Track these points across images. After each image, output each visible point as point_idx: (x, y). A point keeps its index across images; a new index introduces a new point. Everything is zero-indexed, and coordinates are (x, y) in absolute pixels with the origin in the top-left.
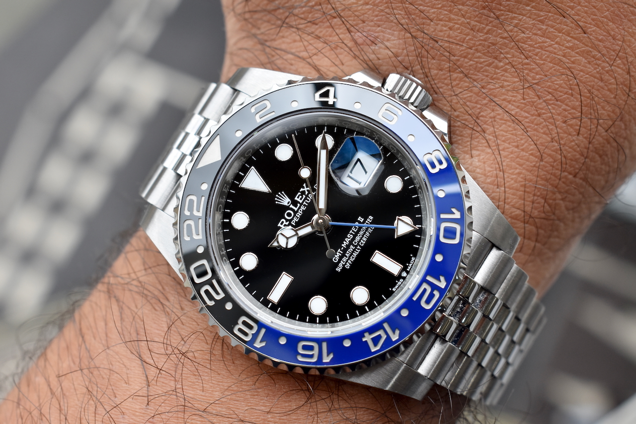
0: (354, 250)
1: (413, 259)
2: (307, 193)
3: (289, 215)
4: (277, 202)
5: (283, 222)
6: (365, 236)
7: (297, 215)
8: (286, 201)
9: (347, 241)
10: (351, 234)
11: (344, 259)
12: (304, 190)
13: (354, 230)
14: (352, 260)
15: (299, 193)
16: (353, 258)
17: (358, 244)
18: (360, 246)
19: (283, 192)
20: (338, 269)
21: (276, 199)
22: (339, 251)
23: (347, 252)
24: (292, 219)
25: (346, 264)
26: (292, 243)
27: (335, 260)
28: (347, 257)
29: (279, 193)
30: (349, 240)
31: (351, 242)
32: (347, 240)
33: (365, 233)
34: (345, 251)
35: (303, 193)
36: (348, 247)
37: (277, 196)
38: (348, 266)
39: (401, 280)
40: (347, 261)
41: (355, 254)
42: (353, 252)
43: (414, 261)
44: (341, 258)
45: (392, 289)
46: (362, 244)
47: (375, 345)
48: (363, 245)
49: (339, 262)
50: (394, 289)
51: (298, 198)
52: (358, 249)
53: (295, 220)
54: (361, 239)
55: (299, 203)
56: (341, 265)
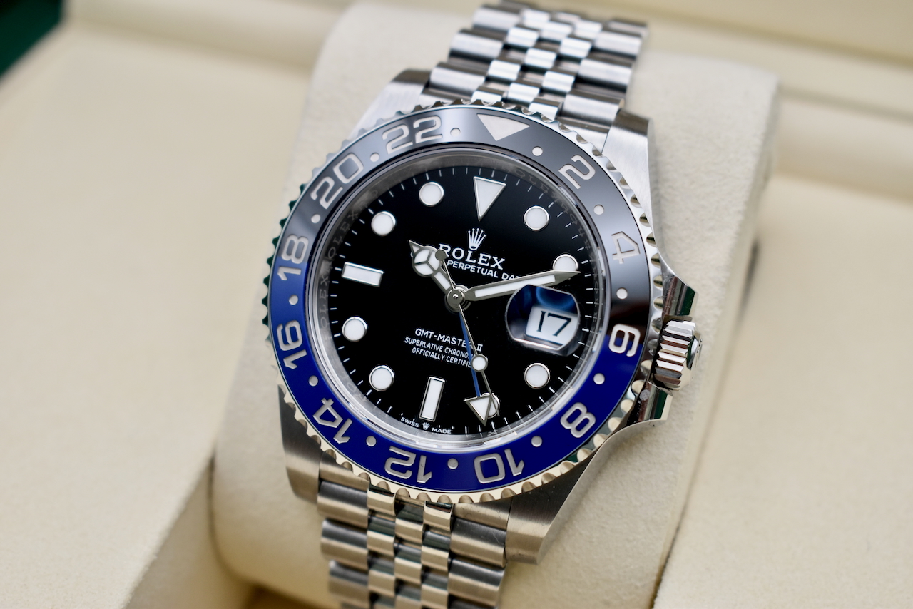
0: (438, 352)
1: (449, 431)
2: (493, 266)
3: (458, 254)
4: (469, 232)
5: (446, 249)
6: (460, 360)
7: (460, 263)
8: (474, 243)
9: (446, 340)
10: (457, 341)
11: (423, 344)
12: (496, 261)
13: (463, 343)
14: (425, 354)
15: (489, 257)
16: (427, 354)
17: (447, 355)
18: (445, 358)
19: (485, 236)
20: (407, 340)
21: (474, 230)
22: (431, 333)
23: (433, 344)
24: (454, 260)
25: (417, 347)
26: (423, 270)
27: (418, 332)
28: (426, 345)
29: (482, 232)
30: (449, 341)
31: (446, 345)
32: (448, 339)
33: (463, 359)
34: (433, 340)
35: (492, 262)
36: (440, 343)
37: (478, 229)
38: (415, 351)
39: (417, 425)
40: (421, 348)
41: (432, 355)
42: (435, 351)
43: (447, 434)
44: (423, 338)
45: (403, 416)
46: (449, 359)
47: (322, 417)
48: (448, 361)
49: (417, 338)
50: (403, 419)
51: (484, 257)
52: (440, 357)
53: (454, 264)
54: (455, 356)
55: (478, 261)
56: (414, 341)
